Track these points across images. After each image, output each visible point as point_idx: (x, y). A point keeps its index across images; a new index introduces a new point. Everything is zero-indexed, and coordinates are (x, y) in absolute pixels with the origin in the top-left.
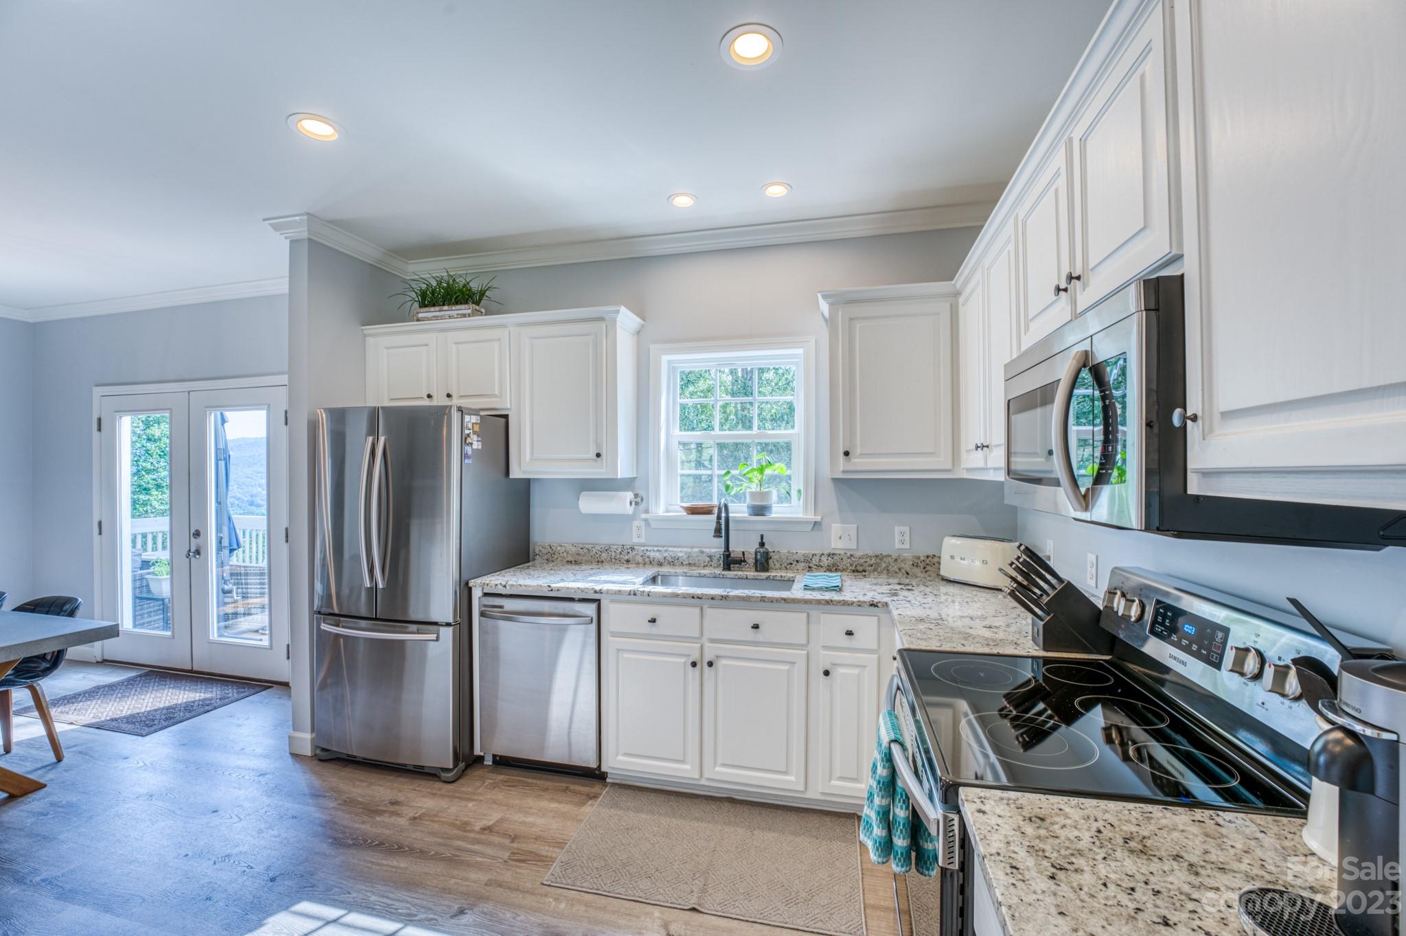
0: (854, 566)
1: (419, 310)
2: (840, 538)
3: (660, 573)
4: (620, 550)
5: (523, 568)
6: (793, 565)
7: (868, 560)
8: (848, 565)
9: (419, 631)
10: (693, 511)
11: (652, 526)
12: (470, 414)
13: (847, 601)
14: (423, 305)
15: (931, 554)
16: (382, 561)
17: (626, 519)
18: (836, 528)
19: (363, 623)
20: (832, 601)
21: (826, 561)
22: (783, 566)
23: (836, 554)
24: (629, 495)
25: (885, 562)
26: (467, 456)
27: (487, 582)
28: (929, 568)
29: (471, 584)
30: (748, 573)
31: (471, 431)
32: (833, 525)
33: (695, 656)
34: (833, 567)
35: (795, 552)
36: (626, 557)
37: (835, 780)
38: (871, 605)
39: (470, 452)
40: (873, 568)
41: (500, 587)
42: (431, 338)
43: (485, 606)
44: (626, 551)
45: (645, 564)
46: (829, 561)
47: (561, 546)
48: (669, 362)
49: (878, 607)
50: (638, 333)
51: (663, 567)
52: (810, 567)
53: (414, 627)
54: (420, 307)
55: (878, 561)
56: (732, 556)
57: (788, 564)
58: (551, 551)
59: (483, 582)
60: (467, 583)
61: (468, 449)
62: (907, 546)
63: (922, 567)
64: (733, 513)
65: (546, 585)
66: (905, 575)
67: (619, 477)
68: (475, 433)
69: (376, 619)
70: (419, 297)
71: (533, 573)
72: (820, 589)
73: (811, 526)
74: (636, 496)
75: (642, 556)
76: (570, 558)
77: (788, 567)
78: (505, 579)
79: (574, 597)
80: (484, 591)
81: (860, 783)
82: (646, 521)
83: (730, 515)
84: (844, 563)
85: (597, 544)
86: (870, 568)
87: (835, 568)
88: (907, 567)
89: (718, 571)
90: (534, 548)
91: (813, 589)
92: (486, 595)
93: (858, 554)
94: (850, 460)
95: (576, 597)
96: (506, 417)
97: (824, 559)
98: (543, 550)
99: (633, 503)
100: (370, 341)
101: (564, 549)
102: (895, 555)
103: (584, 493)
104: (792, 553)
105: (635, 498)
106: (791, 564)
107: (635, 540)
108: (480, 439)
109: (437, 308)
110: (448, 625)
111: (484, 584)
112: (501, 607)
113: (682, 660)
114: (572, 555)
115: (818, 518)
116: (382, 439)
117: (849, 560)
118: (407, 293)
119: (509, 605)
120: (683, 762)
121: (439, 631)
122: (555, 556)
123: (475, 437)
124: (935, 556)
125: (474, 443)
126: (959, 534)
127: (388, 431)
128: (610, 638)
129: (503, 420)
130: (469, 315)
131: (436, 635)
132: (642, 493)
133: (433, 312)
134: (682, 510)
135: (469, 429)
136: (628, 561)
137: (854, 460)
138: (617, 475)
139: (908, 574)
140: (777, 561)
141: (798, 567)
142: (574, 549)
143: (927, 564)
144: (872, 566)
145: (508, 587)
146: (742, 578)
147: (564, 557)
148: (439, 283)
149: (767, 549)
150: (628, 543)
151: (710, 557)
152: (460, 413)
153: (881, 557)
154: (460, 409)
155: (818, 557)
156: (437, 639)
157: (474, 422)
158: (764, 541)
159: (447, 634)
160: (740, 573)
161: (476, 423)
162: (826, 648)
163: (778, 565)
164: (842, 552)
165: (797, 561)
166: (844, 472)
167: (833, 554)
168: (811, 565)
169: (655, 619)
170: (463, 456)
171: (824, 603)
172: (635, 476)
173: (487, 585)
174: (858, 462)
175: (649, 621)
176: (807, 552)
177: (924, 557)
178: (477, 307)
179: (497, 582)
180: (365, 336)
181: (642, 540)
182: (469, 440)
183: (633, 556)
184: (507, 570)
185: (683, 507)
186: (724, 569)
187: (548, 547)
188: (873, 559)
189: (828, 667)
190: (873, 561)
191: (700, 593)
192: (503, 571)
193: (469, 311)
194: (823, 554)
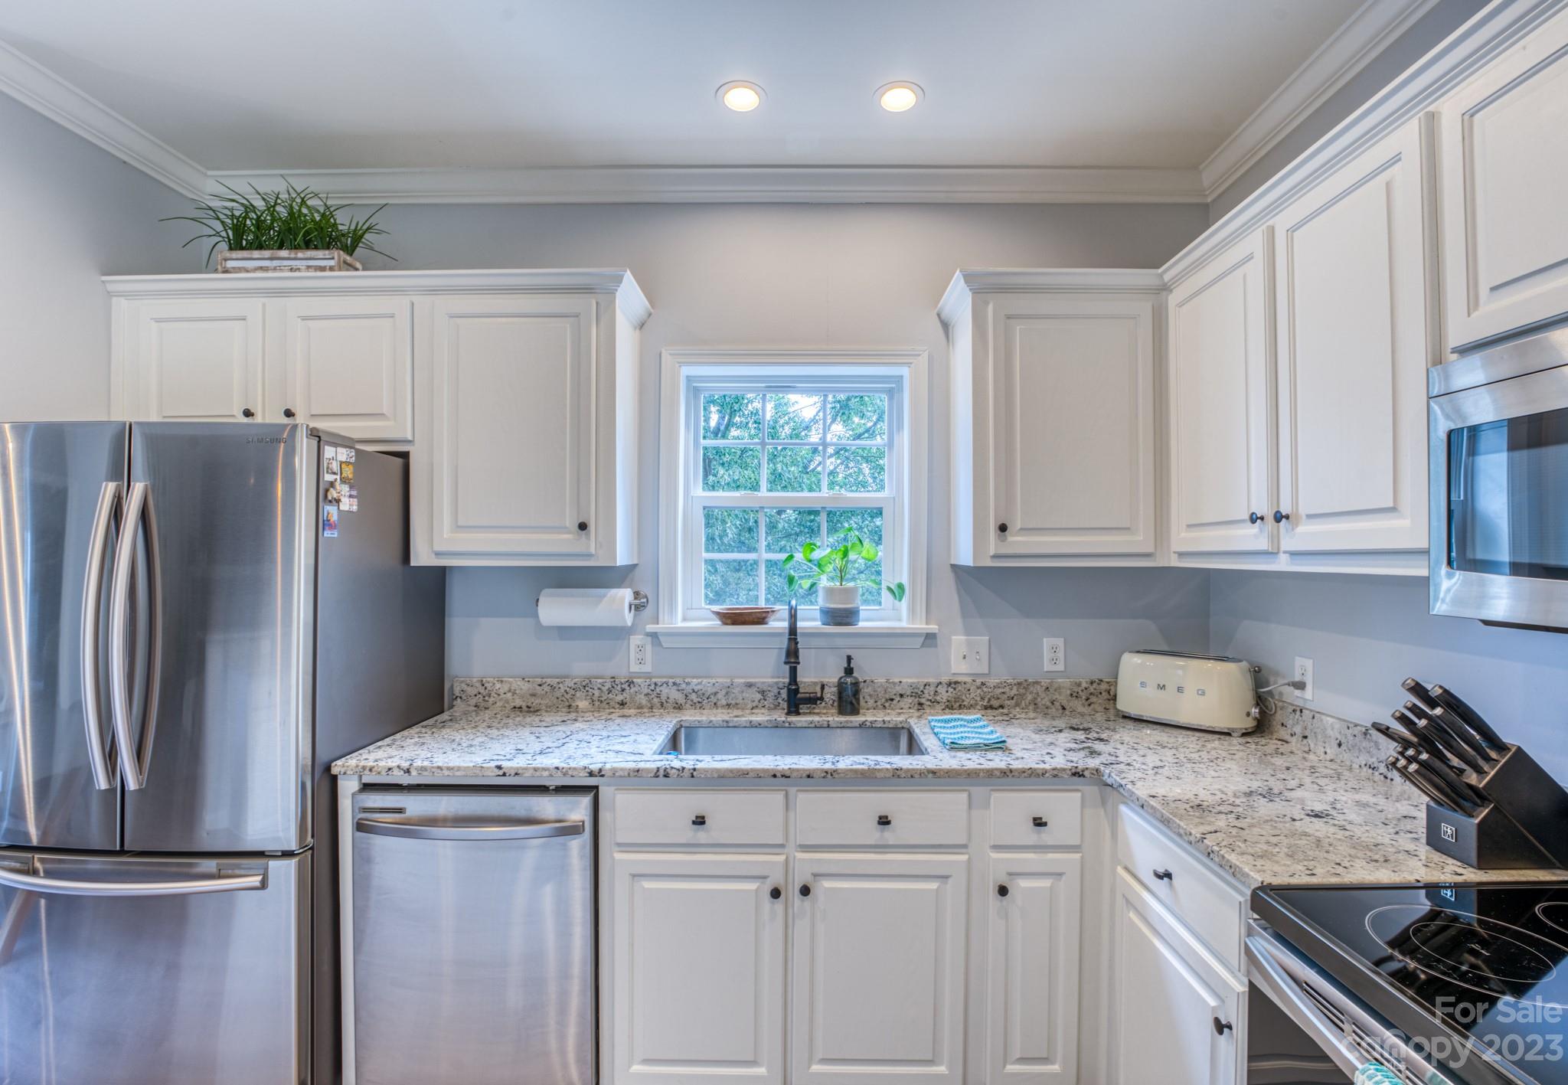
0: (986, 700)
1: (228, 254)
2: (964, 658)
3: (684, 724)
4: (608, 685)
5: (433, 726)
6: (895, 702)
7: (1007, 689)
8: (979, 699)
9: (223, 872)
10: (733, 618)
11: (665, 645)
12: (335, 445)
13: (1035, 770)
14: (236, 245)
15: (1095, 678)
16: (137, 736)
17: (618, 634)
18: (958, 641)
19: (95, 863)
20: (1011, 771)
21: (944, 693)
22: (879, 703)
23: (959, 683)
24: (626, 595)
25: (1031, 693)
26: (328, 524)
27: (371, 764)
28: (1093, 699)
29: (335, 771)
30: (830, 719)
31: (338, 477)
32: (954, 637)
33: (776, 879)
34: (955, 702)
35: (897, 680)
36: (620, 698)
37: (1014, 1063)
38: (1074, 774)
39: (334, 518)
40: (1013, 702)
41: (396, 772)
42: (252, 307)
43: (366, 810)
44: (619, 688)
45: (652, 708)
46: (949, 694)
47: (502, 681)
48: (689, 379)
49: (1084, 776)
50: (642, 326)
51: (685, 712)
52: (920, 704)
53: (210, 865)
54: (231, 249)
55: (1022, 691)
56: (801, 690)
57: (887, 700)
58: (482, 691)
59: (363, 763)
60: (328, 768)
61: (331, 511)
62: (1060, 667)
63: (1084, 697)
64: (804, 620)
65: (493, 764)
66: (1061, 711)
67: (618, 565)
68: (344, 481)
69: (122, 852)
70: (230, 233)
71: (457, 736)
72: (975, 748)
73: (922, 639)
74: (637, 594)
75: (647, 695)
76: (518, 703)
77: (887, 705)
78: (406, 754)
79: (547, 783)
80: (363, 781)
81: (1053, 1063)
82: (654, 636)
83: (800, 624)
84: (972, 695)
85: (567, 677)
86: (1009, 702)
87: (958, 704)
88: (1063, 698)
89: (780, 716)
90: (452, 686)
91: (965, 749)
92: (367, 787)
93: (992, 681)
94: (1006, 539)
95: (552, 783)
96: (405, 456)
97: (942, 690)
98: (469, 690)
99: (633, 607)
100: (121, 305)
101: (506, 688)
102: (1045, 682)
103: (546, 591)
104: (894, 683)
105: (636, 598)
106: (892, 700)
107: (635, 668)
108: (354, 493)
109: (267, 253)
110: (287, 854)
111: (364, 768)
112: (400, 811)
113: (752, 886)
114: (522, 697)
115: (933, 628)
116: (138, 488)
117: (979, 691)
118: (204, 221)
119: (416, 805)
120: (753, 1063)
121: (266, 869)
122: (492, 700)
123: (345, 489)
124: (1101, 681)
125: (343, 499)
126: (1141, 649)
127: (154, 472)
128: (618, 856)
129: (399, 461)
130: (331, 269)
131: (260, 878)
132: (645, 590)
133: (258, 258)
134: (714, 617)
135: (334, 473)
136: (622, 704)
137: (1010, 539)
138: (616, 563)
139: (1064, 709)
140: (870, 695)
141: (902, 704)
142: (525, 686)
143: (1091, 694)
144: (1013, 698)
145: (414, 773)
146: (821, 727)
147: (507, 701)
148: (271, 209)
149: (856, 678)
150: (622, 675)
151: (763, 692)
152: (315, 442)
153: (1025, 684)
154: (315, 434)
155: (932, 689)
156: (264, 885)
157: (344, 460)
158: (852, 666)
159: (285, 874)
160: (816, 718)
161: (348, 463)
162: (997, 848)
163: (871, 702)
164: (968, 679)
165: (901, 696)
166: (995, 557)
167: (956, 683)
168: (923, 701)
169: (703, 817)
170: (320, 524)
171: (998, 774)
172: (635, 562)
173: (371, 770)
174: (1017, 542)
175: (694, 823)
176: (915, 680)
177: (1087, 682)
178: (348, 258)
179: (391, 763)
180: (110, 295)
181: (647, 668)
182: (333, 494)
183: (631, 695)
184: (405, 733)
185: (714, 612)
186: (789, 713)
187: (478, 685)
188: (1015, 687)
189: (1003, 880)
190: (1014, 691)
191: (786, 767)
192: (398, 736)
193: (332, 263)
194: (940, 683)
